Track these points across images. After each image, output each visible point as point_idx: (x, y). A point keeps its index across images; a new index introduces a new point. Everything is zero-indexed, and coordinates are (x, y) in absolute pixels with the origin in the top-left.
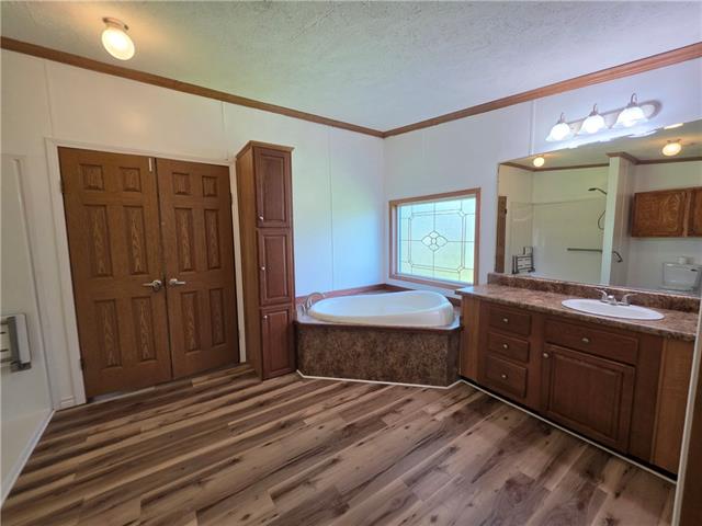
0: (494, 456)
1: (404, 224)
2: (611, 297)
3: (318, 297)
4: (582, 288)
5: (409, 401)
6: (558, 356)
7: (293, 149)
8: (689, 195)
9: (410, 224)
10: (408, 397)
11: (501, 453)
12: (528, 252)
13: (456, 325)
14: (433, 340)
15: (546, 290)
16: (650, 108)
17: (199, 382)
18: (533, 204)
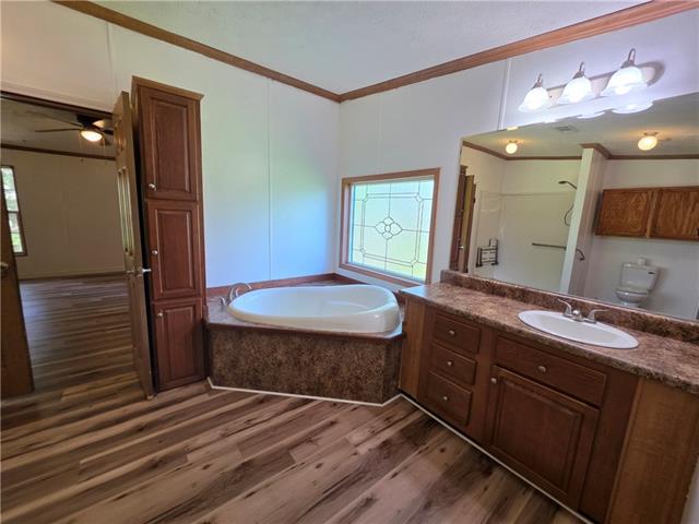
0: (419, 512)
1: (357, 207)
2: (576, 312)
3: (243, 289)
4: (544, 296)
5: (332, 423)
6: (507, 383)
7: (202, 96)
8: (656, 195)
9: (364, 207)
10: (331, 418)
11: (428, 506)
12: (493, 243)
13: (398, 331)
14: (369, 349)
15: (503, 295)
16: (650, 71)
17: (71, 393)
18: (502, 195)
